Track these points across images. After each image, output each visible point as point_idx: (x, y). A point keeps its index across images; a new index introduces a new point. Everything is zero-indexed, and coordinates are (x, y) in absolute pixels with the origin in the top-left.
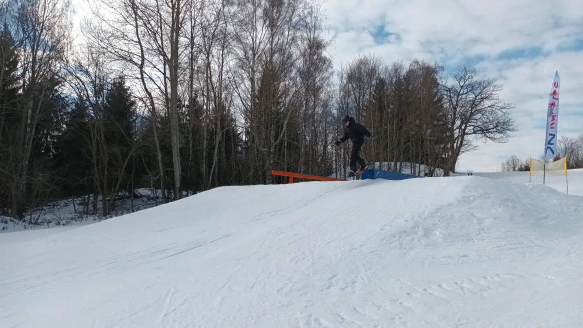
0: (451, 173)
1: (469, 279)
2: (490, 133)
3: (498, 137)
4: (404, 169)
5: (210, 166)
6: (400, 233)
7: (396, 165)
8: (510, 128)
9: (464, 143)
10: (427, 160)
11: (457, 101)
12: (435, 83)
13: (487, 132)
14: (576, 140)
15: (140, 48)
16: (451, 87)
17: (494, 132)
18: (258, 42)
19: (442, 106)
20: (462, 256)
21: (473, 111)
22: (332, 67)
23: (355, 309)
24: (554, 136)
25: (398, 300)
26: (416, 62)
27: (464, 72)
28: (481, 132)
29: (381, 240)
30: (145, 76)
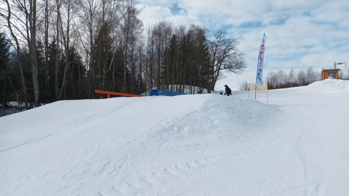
0: (212, 91)
1: (196, 160)
2: (233, 69)
3: (237, 71)
4: (185, 89)
5: (60, 86)
6: (162, 130)
7: (181, 87)
8: (244, 66)
9: (219, 74)
10: (199, 84)
11: (216, 50)
12: (204, 39)
13: (232, 68)
14: (277, 73)
15: (7, 5)
16: (213, 42)
17: (235, 68)
18: (93, 6)
19: (208, 53)
20: (196, 145)
21: (224, 56)
22: (143, 26)
23: (113, 188)
24: (261, 70)
25: (145, 178)
26: (193, 26)
27: (220, 34)
28: (228, 68)
29: (148, 136)
30: (11, 25)
